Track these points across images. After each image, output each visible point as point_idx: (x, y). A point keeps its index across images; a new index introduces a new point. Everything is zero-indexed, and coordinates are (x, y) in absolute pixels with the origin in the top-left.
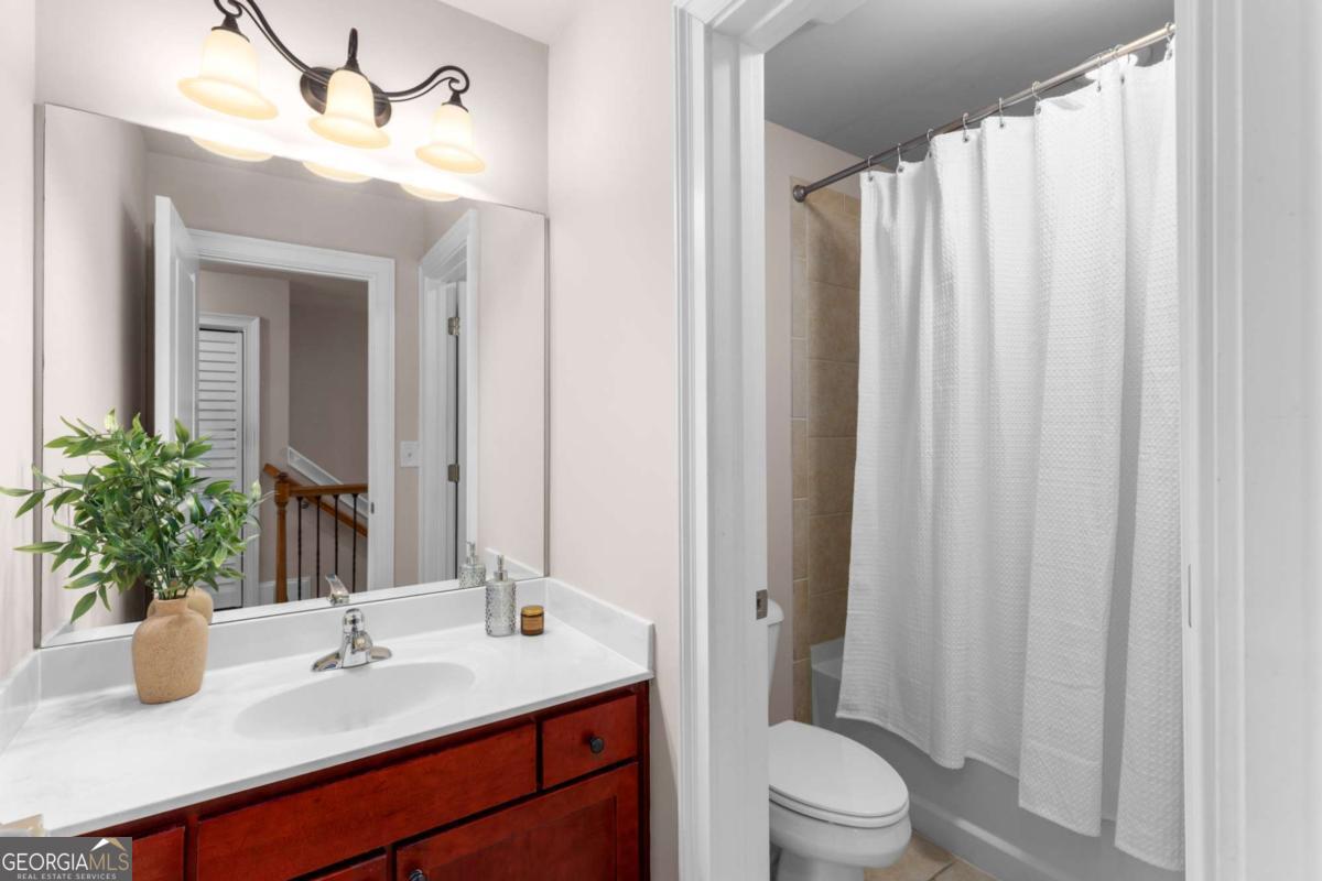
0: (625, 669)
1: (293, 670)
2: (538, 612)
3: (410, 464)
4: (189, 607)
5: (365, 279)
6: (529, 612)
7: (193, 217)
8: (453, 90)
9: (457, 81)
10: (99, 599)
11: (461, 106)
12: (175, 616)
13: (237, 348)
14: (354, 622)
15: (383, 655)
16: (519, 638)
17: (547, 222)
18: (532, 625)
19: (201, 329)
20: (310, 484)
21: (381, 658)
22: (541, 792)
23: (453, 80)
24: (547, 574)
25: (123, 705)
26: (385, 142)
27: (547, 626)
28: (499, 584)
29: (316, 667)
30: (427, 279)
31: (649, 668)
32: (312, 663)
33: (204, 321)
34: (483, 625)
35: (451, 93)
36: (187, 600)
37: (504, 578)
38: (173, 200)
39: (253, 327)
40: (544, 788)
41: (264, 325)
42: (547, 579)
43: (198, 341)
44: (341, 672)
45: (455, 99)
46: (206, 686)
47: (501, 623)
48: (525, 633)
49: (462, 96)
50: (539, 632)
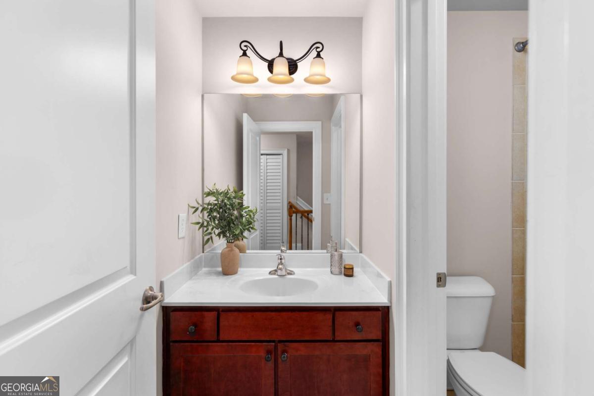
0: (379, 298)
1: (262, 273)
2: (351, 267)
3: (328, 203)
4: (235, 246)
5: (311, 131)
6: (347, 267)
7: (255, 118)
8: (317, 51)
9: (319, 48)
10: (210, 240)
11: (321, 58)
12: (230, 249)
13: (280, 160)
14: (281, 259)
15: (291, 273)
16: (343, 277)
17: (361, 96)
18: (349, 272)
19: (262, 155)
20: (302, 209)
21: (291, 274)
22: (334, 341)
23: (318, 48)
24: (361, 252)
25: (218, 274)
26: (292, 80)
27: (355, 274)
28: (336, 253)
29: (270, 273)
30: (333, 127)
31: (388, 301)
32: (268, 272)
33: (262, 152)
34: (329, 269)
35: (317, 53)
36: (234, 244)
37: (338, 251)
38: (248, 114)
39: (285, 153)
40: (336, 339)
41: (288, 151)
42: (361, 254)
43: (260, 159)
44: (276, 276)
45: (318, 56)
46: (239, 273)
47: (336, 270)
48: (346, 275)
49: (321, 53)
50: (351, 276)
